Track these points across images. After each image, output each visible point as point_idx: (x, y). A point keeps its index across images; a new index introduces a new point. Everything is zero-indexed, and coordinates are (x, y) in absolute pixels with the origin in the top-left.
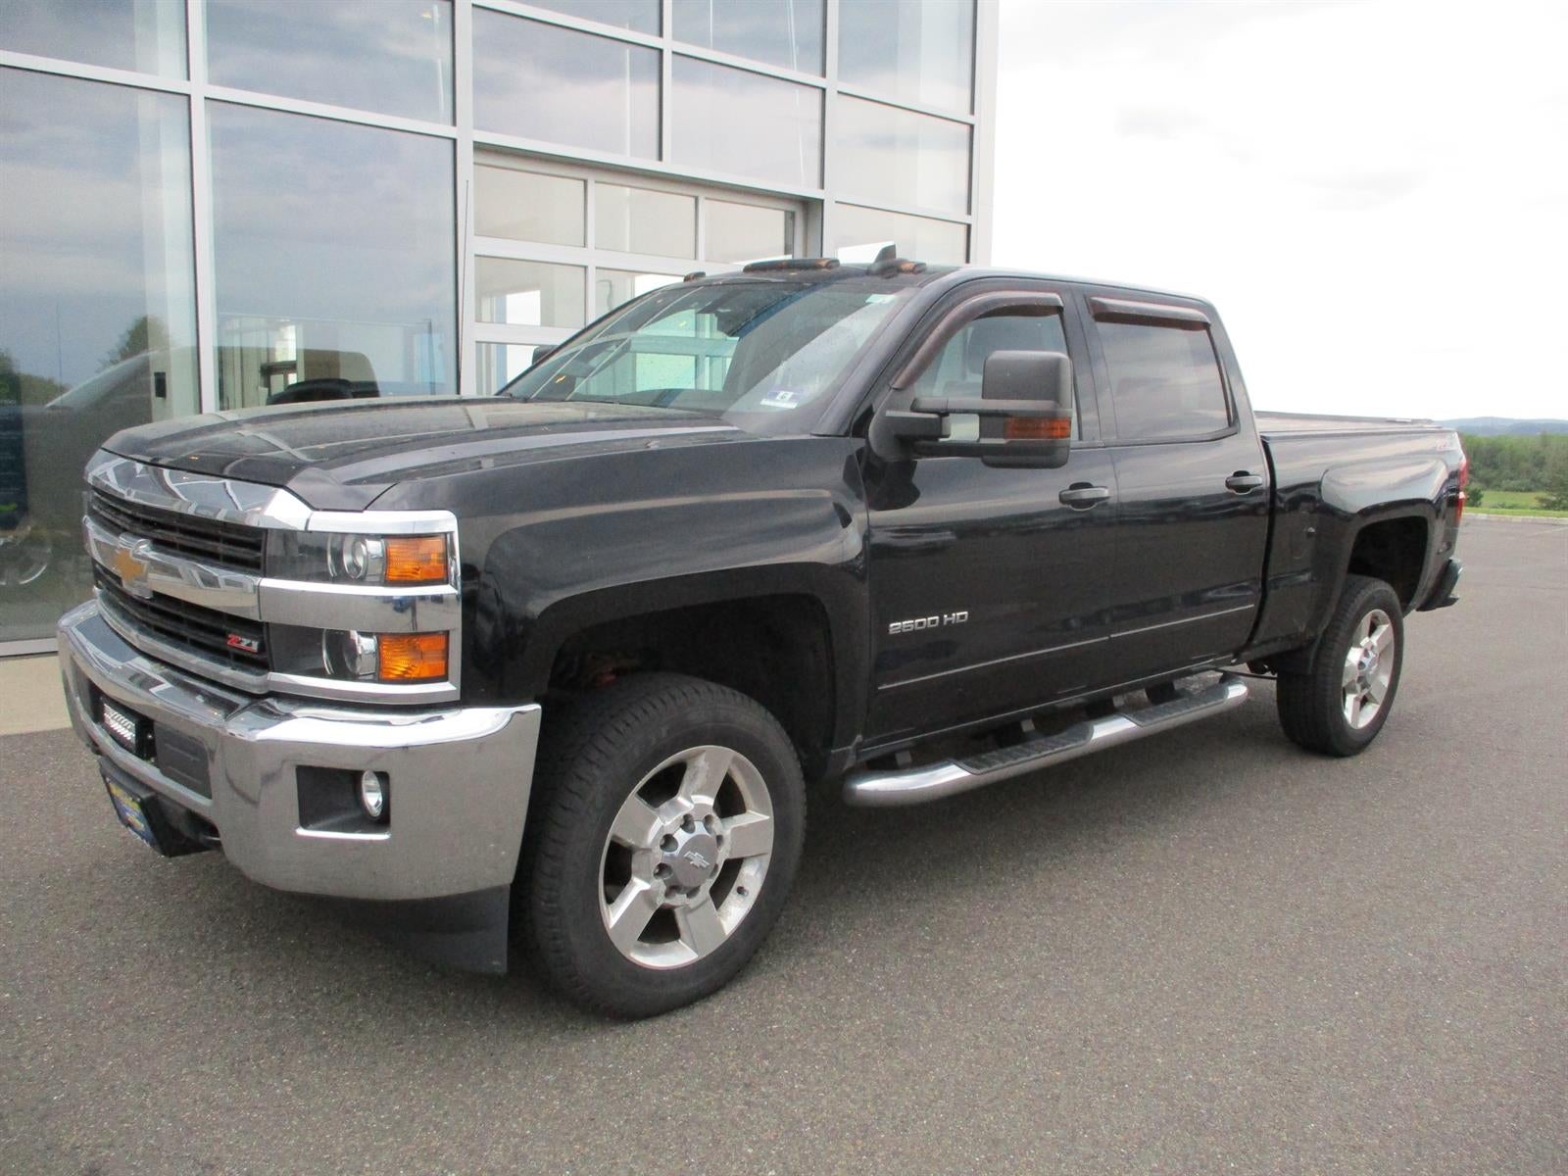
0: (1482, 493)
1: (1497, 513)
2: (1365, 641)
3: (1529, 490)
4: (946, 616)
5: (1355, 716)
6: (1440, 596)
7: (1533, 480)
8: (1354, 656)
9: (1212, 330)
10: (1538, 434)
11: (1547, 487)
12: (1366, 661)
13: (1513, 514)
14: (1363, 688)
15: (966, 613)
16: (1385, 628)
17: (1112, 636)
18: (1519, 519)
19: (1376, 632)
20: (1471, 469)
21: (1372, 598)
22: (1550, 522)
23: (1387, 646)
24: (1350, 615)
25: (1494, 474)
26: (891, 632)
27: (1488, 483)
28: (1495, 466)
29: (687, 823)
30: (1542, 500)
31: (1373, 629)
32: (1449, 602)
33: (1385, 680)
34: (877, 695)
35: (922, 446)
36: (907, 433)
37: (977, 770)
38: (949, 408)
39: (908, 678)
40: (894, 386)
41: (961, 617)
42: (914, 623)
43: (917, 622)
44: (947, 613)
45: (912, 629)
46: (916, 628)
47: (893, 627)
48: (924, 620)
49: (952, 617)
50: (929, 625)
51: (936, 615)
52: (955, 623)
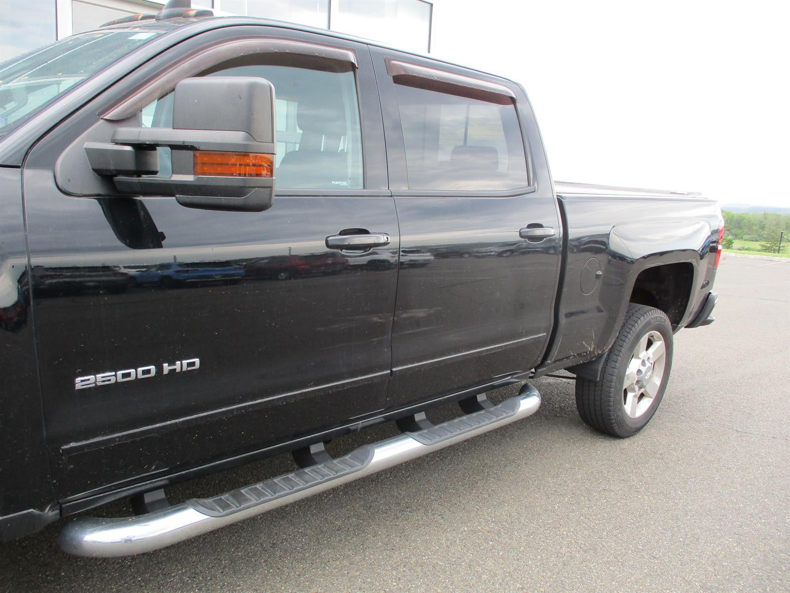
0: (733, 241)
1: (741, 253)
2: (643, 354)
3: (757, 241)
4: (165, 365)
5: (634, 409)
6: (701, 318)
7: (759, 235)
8: (634, 366)
9: (518, 105)
10: (762, 212)
11: (766, 240)
12: (643, 369)
13: (749, 254)
14: (640, 388)
15: (197, 360)
16: (659, 344)
17: (394, 369)
18: (750, 256)
19: (652, 347)
20: (727, 228)
21: (648, 323)
22: (769, 259)
23: (661, 356)
24: (631, 336)
25: (739, 231)
26: (78, 386)
27: (736, 236)
28: (740, 228)
30: (763, 246)
31: (650, 343)
32: (708, 322)
33: (658, 381)
34: (62, 454)
35: (120, 182)
36: (102, 166)
37: (220, 512)
38: (140, 139)
39: (113, 432)
40: (107, 117)
41: (189, 365)
42: (116, 375)
43: (120, 373)
44: (165, 363)
45: (113, 380)
46: (120, 379)
47: (82, 381)
48: (132, 371)
49: (175, 365)
50: (140, 376)
51: (152, 365)
52: (183, 370)
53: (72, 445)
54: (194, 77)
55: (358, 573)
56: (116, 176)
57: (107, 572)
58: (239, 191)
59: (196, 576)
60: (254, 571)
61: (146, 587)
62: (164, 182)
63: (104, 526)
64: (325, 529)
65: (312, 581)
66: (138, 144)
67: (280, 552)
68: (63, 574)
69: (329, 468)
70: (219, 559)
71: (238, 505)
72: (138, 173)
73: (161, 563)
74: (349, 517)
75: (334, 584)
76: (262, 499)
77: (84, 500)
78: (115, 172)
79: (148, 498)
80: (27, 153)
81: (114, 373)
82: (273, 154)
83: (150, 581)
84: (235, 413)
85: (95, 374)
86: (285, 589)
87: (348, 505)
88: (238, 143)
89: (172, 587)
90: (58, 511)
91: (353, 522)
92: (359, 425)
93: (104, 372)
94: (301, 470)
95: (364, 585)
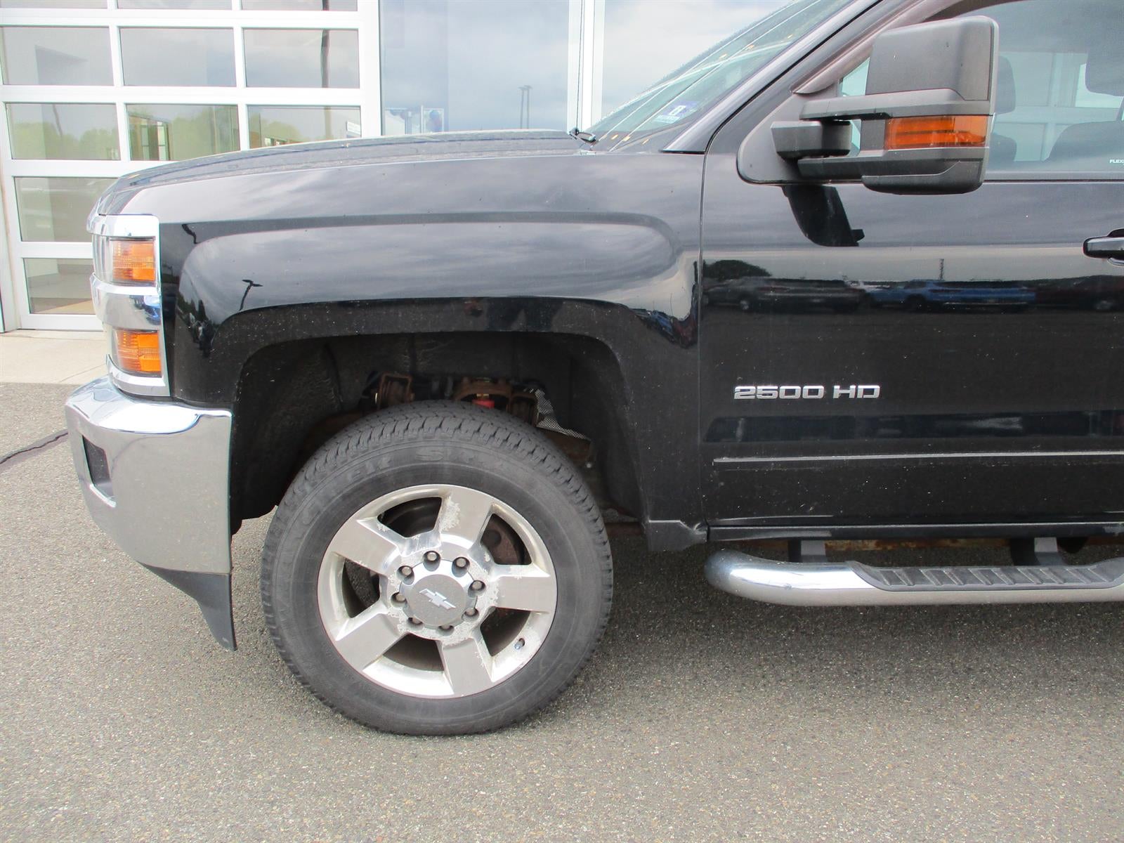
4: (837, 387)
15: (877, 388)
26: (737, 396)
29: (432, 561)
34: (714, 468)
35: (805, 165)
36: (787, 148)
37: (885, 584)
38: (828, 111)
39: (769, 455)
40: (800, 91)
41: (866, 392)
42: (778, 390)
43: (783, 388)
44: (837, 385)
45: (775, 396)
46: (783, 396)
47: (742, 390)
48: (797, 388)
49: (849, 389)
50: (806, 396)
51: (819, 384)
52: (858, 397)
53: (725, 460)
54: (896, 27)
55: (1084, 739)
56: (801, 158)
57: (758, 638)
58: (936, 166)
59: (858, 673)
60: (933, 690)
61: (796, 665)
62: (850, 161)
63: (750, 564)
64: (1051, 673)
65: (1010, 726)
66: (828, 117)
67: (976, 680)
68: (713, 626)
69: (1055, 573)
70: (892, 664)
71: (911, 583)
72: (826, 153)
73: (821, 646)
74: (1095, 670)
75: (1042, 739)
76: (943, 586)
77: (732, 528)
78: (799, 154)
79: (805, 549)
80: (712, 138)
81: (776, 387)
82: (988, 115)
83: (802, 661)
84: (920, 463)
85: (756, 385)
86: (969, 722)
87: (1099, 655)
88: (939, 103)
89: (827, 675)
90: (705, 532)
91: (1099, 677)
92: (1116, 528)
93: (766, 385)
94: (1013, 567)
95: (1087, 755)
